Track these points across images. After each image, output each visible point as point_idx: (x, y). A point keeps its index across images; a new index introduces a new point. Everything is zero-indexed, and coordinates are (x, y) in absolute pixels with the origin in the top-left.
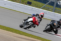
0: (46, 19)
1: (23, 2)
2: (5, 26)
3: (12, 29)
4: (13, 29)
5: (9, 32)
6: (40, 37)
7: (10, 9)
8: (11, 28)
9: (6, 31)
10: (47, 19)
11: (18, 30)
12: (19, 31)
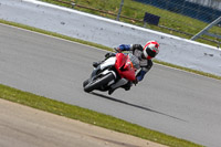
0: (211, 76)
1: (128, 14)
2: (62, 103)
3: (88, 111)
4: (92, 112)
5: (78, 122)
6: (189, 143)
7: (81, 42)
8: (84, 109)
9: (65, 119)
10: (216, 77)
11: (109, 117)
12: (113, 118)
